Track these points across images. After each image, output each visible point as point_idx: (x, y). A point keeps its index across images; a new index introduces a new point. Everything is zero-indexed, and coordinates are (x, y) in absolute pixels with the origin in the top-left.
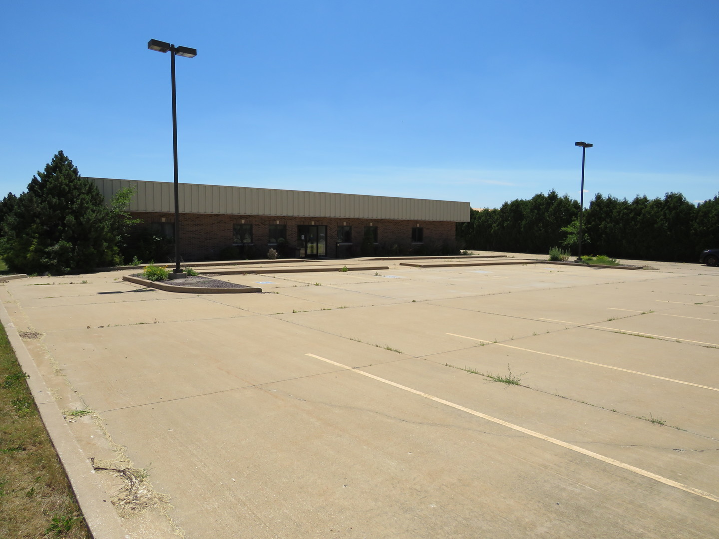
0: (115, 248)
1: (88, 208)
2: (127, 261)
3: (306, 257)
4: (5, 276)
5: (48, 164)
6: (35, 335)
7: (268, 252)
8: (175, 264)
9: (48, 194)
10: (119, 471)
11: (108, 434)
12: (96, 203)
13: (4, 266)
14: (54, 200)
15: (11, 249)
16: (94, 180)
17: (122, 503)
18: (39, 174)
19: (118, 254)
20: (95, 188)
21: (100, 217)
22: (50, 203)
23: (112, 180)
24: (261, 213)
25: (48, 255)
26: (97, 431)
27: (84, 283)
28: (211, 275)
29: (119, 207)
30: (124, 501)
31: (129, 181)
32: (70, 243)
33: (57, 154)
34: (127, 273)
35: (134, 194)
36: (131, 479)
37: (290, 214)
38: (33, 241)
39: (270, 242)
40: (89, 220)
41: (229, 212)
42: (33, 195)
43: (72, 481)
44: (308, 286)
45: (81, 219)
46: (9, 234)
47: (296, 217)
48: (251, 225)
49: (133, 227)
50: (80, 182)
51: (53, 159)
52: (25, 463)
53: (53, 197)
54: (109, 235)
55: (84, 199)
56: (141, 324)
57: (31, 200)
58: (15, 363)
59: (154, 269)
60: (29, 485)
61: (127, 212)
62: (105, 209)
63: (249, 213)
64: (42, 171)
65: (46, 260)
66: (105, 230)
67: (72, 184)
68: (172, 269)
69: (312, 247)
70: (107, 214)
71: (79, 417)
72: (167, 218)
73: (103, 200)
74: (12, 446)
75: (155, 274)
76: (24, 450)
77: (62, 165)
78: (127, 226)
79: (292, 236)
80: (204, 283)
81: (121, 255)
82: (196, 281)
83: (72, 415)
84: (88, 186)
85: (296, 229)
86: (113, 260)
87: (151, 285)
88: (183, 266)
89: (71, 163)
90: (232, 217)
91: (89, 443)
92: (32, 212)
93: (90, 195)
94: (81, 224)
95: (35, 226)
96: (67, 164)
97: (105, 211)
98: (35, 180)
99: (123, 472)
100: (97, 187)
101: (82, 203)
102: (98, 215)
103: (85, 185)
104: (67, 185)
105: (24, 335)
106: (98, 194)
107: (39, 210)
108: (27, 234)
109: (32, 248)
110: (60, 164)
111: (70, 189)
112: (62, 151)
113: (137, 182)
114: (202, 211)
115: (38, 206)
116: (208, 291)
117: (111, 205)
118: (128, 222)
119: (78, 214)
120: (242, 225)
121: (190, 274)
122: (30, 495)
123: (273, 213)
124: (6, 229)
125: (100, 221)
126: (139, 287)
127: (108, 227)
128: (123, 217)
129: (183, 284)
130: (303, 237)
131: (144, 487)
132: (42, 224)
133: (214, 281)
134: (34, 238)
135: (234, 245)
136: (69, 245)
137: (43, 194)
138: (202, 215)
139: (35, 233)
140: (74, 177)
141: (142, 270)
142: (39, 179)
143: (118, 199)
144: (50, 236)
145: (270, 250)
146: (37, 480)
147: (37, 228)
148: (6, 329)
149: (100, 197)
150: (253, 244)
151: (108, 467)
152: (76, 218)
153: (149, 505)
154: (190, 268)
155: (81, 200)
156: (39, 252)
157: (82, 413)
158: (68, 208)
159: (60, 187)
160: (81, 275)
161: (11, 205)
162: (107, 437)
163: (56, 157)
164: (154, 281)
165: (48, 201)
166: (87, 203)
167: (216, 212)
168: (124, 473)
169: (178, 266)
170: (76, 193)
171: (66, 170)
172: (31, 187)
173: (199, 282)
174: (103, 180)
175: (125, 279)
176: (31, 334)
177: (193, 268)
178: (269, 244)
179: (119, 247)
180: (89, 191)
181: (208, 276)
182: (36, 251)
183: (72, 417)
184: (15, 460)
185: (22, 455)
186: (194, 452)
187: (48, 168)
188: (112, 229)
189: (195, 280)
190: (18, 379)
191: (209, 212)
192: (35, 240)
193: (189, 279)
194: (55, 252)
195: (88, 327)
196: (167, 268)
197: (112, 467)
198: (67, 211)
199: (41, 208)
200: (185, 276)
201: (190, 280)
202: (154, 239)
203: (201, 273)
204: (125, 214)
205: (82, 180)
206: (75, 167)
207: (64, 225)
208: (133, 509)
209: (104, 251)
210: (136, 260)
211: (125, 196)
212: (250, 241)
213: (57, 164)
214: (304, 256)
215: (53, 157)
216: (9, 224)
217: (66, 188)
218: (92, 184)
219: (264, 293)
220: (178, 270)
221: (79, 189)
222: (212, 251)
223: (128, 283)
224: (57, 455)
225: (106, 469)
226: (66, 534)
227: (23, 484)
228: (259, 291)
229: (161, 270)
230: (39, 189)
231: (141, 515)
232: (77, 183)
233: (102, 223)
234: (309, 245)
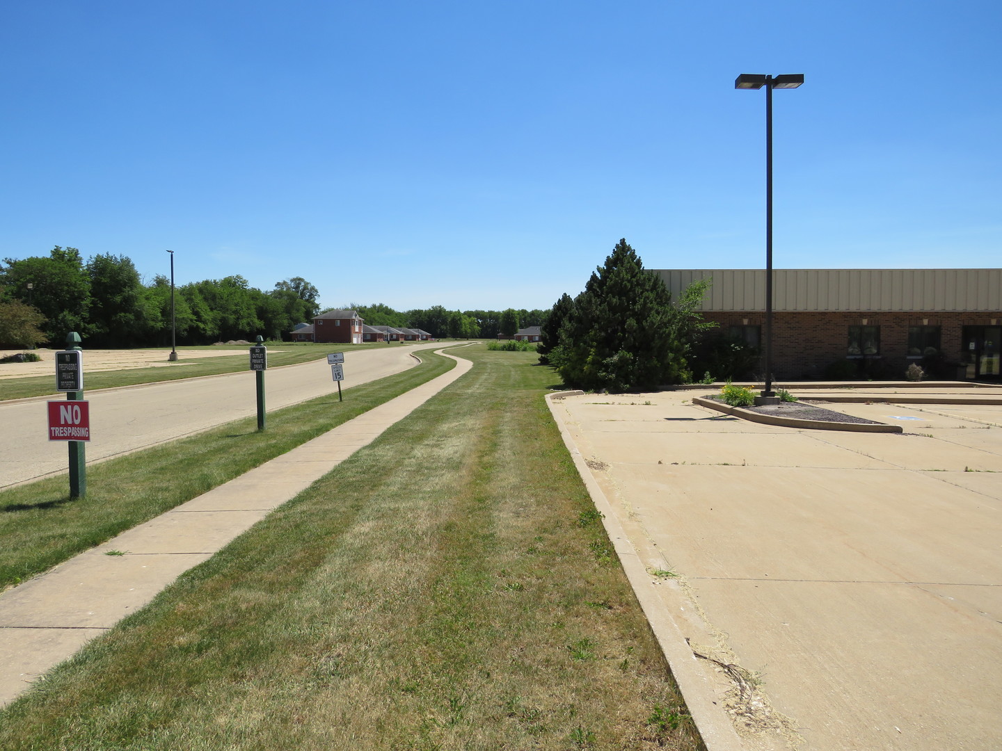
0: (683, 360)
1: (651, 309)
2: (697, 378)
3: (976, 380)
4: (561, 392)
5: (608, 257)
6: (601, 466)
7: (907, 369)
8: (764, 384)
9: (607, 293)
10: (722, 665)
11: (702, 611)
12: (662, 301)
13: (559, 380)
14: (614, 300)
15: (568, 360)
16: (659, 272)
17: (732, 712)
18: (599, 269)
19: (686, 368)
20: (660, 283)
21: (666, 320)
22: (609, 304)
23: (680, 272)
24: (896, 308)
25: (606, 367)
26: (688, 602)
27: (647, 404)
28: (815, 401)
29: (689, 307)
30: (735, 710)
31: (702, 272)
32: (631, 353)
33: (619, 243)
34: (699, 394)
35: (708, 289)
36: (740, 682)
37: (949, 308)
38: (590, 351)
39: (909, 353)
40: (653, 324)
41: (843, 308)
42: (592, 295)
43: (671, 663)
44: (988, 428)
45: (644, 323)
46: (567, 342)
47: (960, 313)
48: (878, 328)
49: (705, 332)
50: (644, 276)
51: (614, 250)
52: (614, 624)
53: (614, 297)
54: (676, 343)
55: (648, 298)
56: (725, 464)
57: (589, 302)
58: (587, 498)
59: (735, 389)
60: (620, 655)
61: (698, 313)
62: (672, 309)
63: (875, 308)
64: (602, 265)
65: (604, 374)
66: (672, 336)
67: (634, 280)
68: (759, 391)
69: (990, 363)
70: (674, 316)
71: (663, 579)
72: (750, 320)
73: (670, 298)
74: (596, 601)
75: (736, 397)
76: (610, 608)
77: (624, 256)
78: (698, 331)
79: (951, 344)
80: (806, 412)
81: (689, 369)
82: (794, 410)
83: (655, 574)
84: (653, 281)
85: (959, 333)
86: (680, 375)
87: (731, 412)
88: (775, 387)
89: (634, 253)
90: (847, 315)
91: (680, 617)
92: (590, 316)
93: (655, 292)
94: (643, 329)
95: (593, 333)
96: (630, 254)
97: (672, 312)
98: (594, 277)
99: (728, 667)
100: (663, 281)
101: (645, 303)
102: (663, 317)
103: (649, 280)
104: (629, 281)
105: (590, 464)
106: (664, 291)
107: (598, 313)
108: (585, 343)
109: (590, 359)
110: (623, 256)
111: (632, 286)
112: (624, 240)
113: (712, 272)
114: (801, 308)
115: (597, 307)
116: (815, 426)
117: (679, 303)
118: (700, 326)
119: (641, 316)
120: (862, 327)
121: (785, 399)
122: (624, 666)
123: (917, 308)
124: (564, 337)
125: (665, 325)
126: (716, 413)
127: (675, 333)
128: (692, 319)
129: (777, 413)
130: (972, 346)
131: (759, 698)
132: (601, 329)
133: (823, 411)
134: (592, 347)
135: (848, 357)
136: (630, 356)
137: (602, 293)
138: (799, 313)
139: (593, 341)
140: (637, 271)
141: (720, 390)
142: (598, 275)
143: (688, 297)
144: (608, 345)
145: (910, 366)
146: (629, 650)
147: (595, 334)
148: (572, 455)
149: (666, 295)
150: (880, 357)
151: (707, 656)
152: (639, 322)
153: (769, 726)
154: (785, 390)
155: (644, 299)
156: (597, 364)
157: (667, 575)
158: (630, 310)
159: (621, 284)
160: (642, 394)
161: (565, 308)
162: (700, 613)
163: (617, 246)
164: (736, 407)
165: (608, 302)
166: (651, 303)
167: (821, 308)
168: (729, 670)
169: (768, 387)
170: (638, 290)
171: (629, 262)
172: (590, 286)
173: (799, 411)
174: (670, 272)
175: (696, 402)
176: (596, 464)
177: (789, 391)
178: (908, 357)
179: (687, 359)
180: (654, 288)
181: (810, 403)
182: (593, 363)
183: (655, 577)
184: (602, 618)
185: (608, 614)
186: (826, 666)
187: (609, 262)
188: (680, 334)
189: (793, 408)
190: (592, 517)
191: (811, 308)
192: (592, 349)
193: (784, 406)
194: (614, 365)
195: (660, 463)
196: (754, 389)
197: (713, 657)
198: (628, 313)
199: (601, 311)
200: (777, 402)
201: (786, 407)
202: (733, 348)
203: (801, 399)
204: (697, 316)
205: (646, 273)
206: (638, 258)
207: (624, 331)
208: (748, 725)
209: (669, 364)
210: (709, 376)
211: (698, 292)
212: (875, 351)
213: (618, 255)
214: (973, 377)
215: (614, 247)
216: (566, 330)
217: (628, 284)
218: (657, 278)
219: (905, 434)
220: (767, 393)
221: (642, 285)
222: (814, 366)
223: (699, 407)
224: (649, 625)
225: (706, 658)
226: (671, 732)
227: (615, 653)
228: (897, 430)
229: (745, 392)
230: (598, 287)
231: (759, 738)
232: (640, 277)
233: (667, 328)
234: (984, 359)
